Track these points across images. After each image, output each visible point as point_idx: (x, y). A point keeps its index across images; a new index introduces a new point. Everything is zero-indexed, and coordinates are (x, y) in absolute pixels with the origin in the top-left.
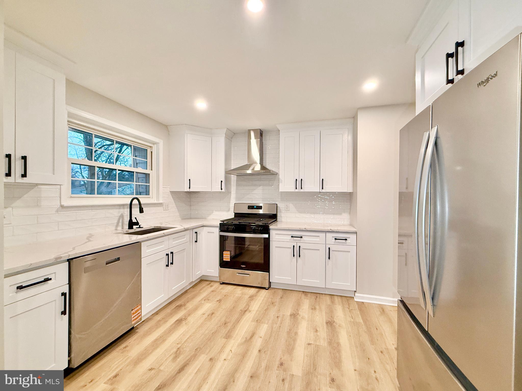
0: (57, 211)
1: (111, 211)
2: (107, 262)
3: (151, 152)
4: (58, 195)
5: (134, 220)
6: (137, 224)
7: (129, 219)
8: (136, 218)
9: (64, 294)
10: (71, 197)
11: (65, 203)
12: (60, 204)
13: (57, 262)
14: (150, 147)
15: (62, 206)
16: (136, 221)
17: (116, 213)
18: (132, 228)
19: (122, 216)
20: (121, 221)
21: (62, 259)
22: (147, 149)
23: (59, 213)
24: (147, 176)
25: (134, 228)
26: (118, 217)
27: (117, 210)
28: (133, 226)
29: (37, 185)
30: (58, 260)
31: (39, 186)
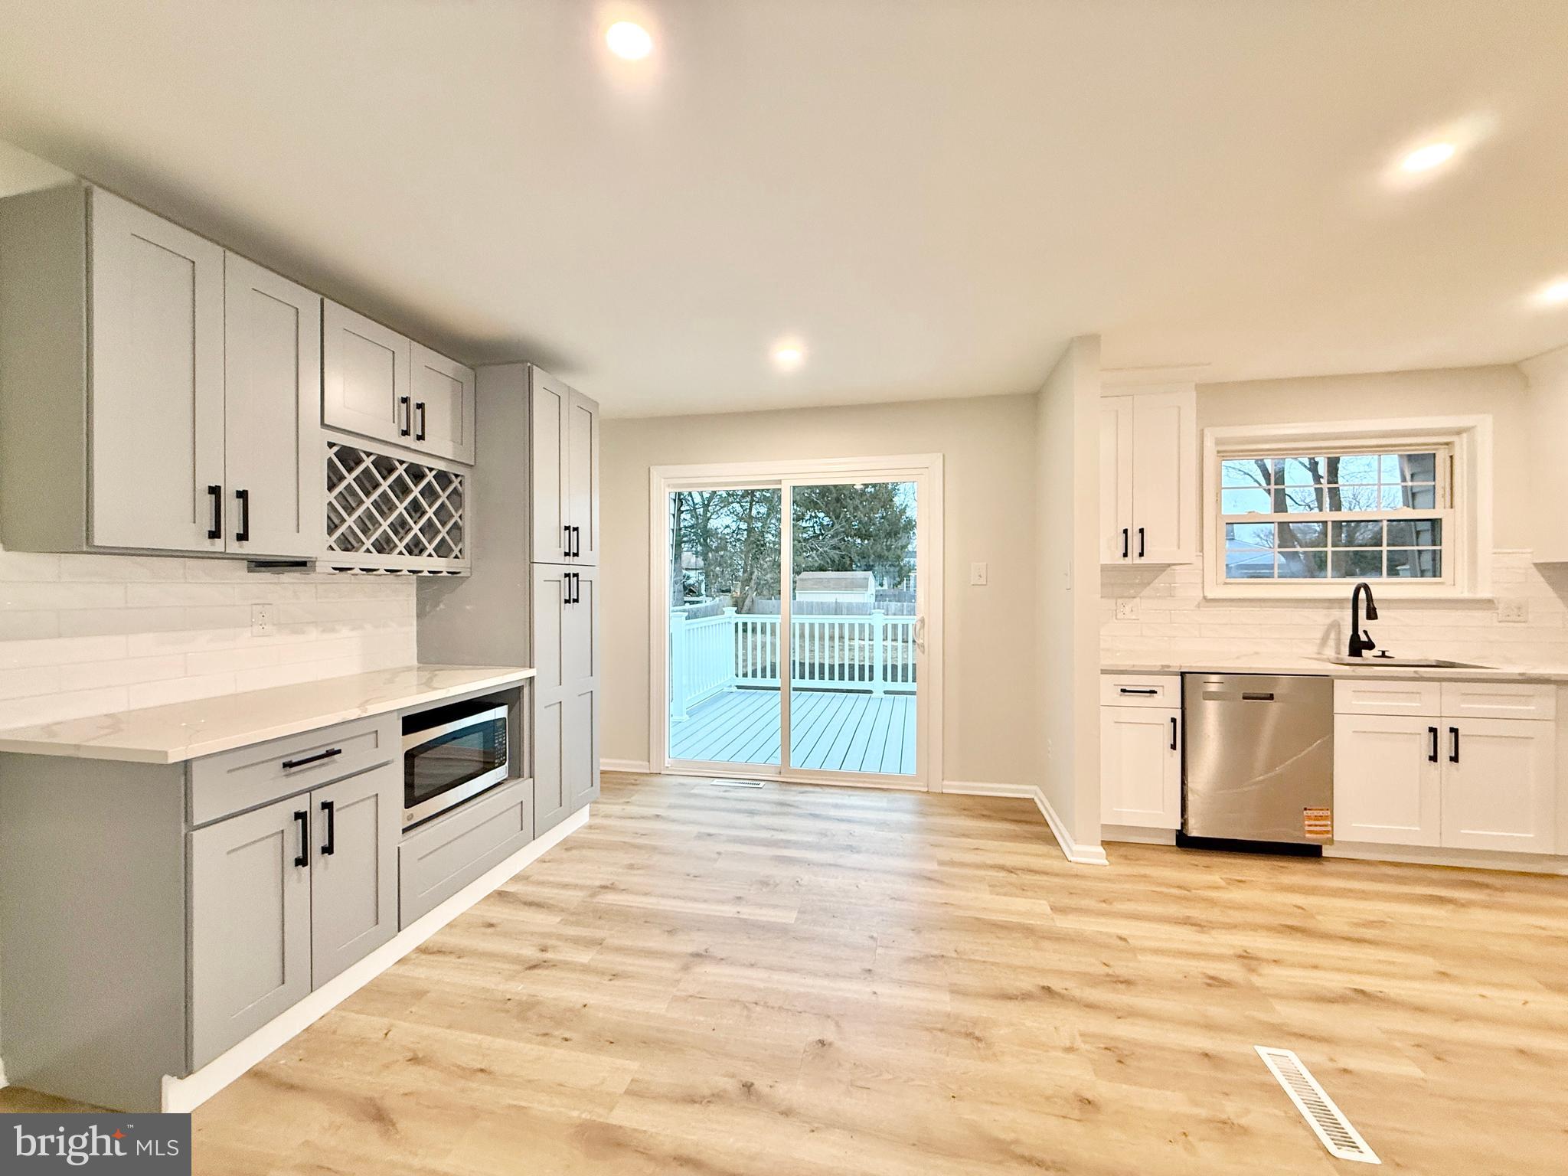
0: (1198, 606)
1: (1307, 612)
2: (1246, 695)
3: (1451, 457)
4: (1200, 581)
5: (1363, 638)
6: (1370, 646)
7: (1351, 633)
8: (1365, 632)
9: (1174, 720)
10: (1226, 583)
11: (1210, 595)
12: (1202, 595)
13: (1164, 672)
14: (1447, 444)
15: (1205, 598)
16: (1366, 640)
17: (1321, 618)
18: (1360, 655)
19: (1336, 626)
20: (1333, 635)
21: (1170, 670)
22: (1434, 452)
23: (1201, 609)
24: (1435, 524)
25: (1363, 655)
26: (1326, 627)
27: (1325, 612)
28: (1363, 651)
29: (1169, 565)
30: (1166, 669)
31: (1173, 567)
